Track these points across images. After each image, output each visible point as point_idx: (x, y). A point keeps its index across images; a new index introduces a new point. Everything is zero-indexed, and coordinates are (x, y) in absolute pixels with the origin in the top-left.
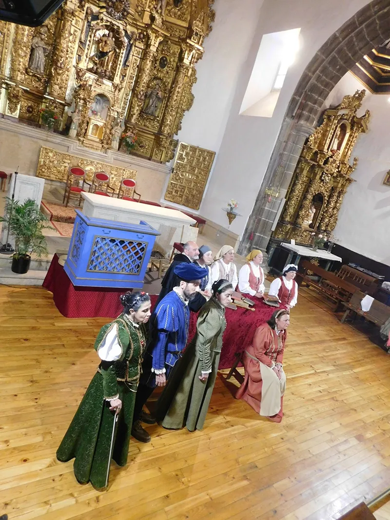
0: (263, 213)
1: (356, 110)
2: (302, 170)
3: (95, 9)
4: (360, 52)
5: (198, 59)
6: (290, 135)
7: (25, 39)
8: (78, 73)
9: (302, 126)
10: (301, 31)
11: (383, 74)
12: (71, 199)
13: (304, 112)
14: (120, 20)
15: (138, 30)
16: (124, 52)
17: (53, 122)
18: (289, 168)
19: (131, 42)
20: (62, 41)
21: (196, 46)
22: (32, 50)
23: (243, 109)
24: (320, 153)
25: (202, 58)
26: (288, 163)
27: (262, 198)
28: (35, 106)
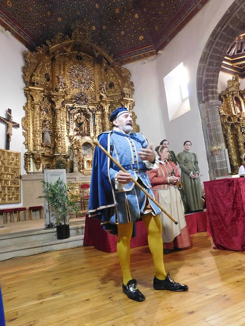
0: (216, 165)
1: (239, 87)
2: (226, 130)
3: (71, 105)
4: (223, 51)
5: (133, 107)
6: (207, 112)
7: (38, 128)
8: (69, 138)
9: (212, 103)
10: (184, 64)
11: (241, 68)
12: (86, 206)
13: (209, 95)
14: (84, 105)
15: (95, 106)
16: (91, 119)
17: (63, 166)
18: (218, 130)
19: (94, 113)
20: (57, 123)
21: (129, 99)
22: (43, 134)
23: (171, 117)
24: (232, 116)
25: (135, 105)
26: (215, 127)
27: (211, 156)
28: (50, 163)
